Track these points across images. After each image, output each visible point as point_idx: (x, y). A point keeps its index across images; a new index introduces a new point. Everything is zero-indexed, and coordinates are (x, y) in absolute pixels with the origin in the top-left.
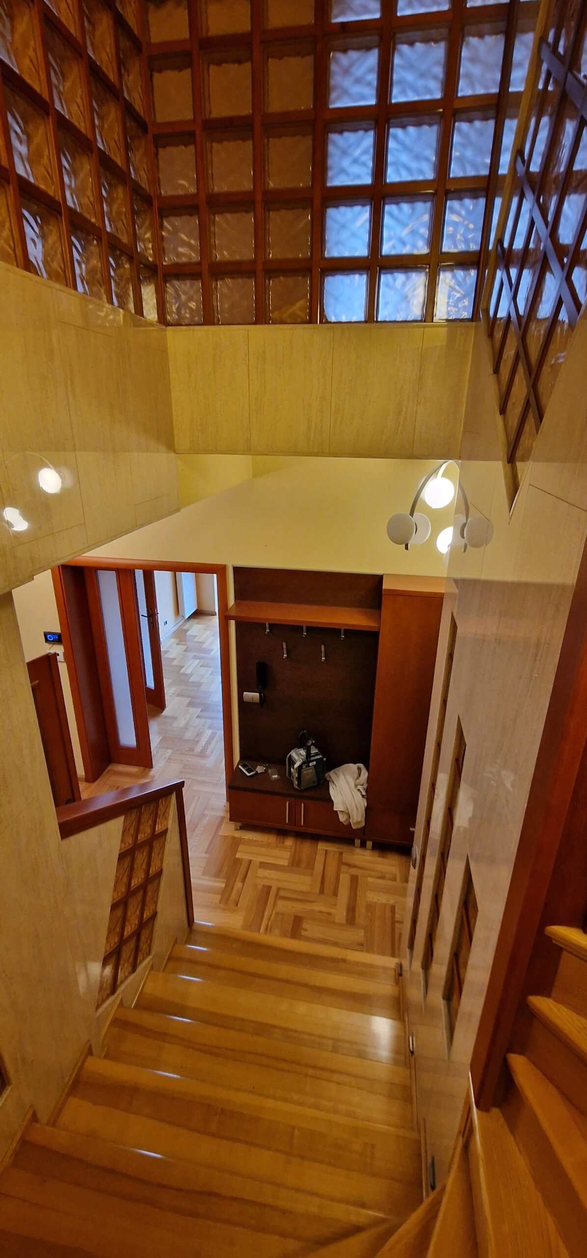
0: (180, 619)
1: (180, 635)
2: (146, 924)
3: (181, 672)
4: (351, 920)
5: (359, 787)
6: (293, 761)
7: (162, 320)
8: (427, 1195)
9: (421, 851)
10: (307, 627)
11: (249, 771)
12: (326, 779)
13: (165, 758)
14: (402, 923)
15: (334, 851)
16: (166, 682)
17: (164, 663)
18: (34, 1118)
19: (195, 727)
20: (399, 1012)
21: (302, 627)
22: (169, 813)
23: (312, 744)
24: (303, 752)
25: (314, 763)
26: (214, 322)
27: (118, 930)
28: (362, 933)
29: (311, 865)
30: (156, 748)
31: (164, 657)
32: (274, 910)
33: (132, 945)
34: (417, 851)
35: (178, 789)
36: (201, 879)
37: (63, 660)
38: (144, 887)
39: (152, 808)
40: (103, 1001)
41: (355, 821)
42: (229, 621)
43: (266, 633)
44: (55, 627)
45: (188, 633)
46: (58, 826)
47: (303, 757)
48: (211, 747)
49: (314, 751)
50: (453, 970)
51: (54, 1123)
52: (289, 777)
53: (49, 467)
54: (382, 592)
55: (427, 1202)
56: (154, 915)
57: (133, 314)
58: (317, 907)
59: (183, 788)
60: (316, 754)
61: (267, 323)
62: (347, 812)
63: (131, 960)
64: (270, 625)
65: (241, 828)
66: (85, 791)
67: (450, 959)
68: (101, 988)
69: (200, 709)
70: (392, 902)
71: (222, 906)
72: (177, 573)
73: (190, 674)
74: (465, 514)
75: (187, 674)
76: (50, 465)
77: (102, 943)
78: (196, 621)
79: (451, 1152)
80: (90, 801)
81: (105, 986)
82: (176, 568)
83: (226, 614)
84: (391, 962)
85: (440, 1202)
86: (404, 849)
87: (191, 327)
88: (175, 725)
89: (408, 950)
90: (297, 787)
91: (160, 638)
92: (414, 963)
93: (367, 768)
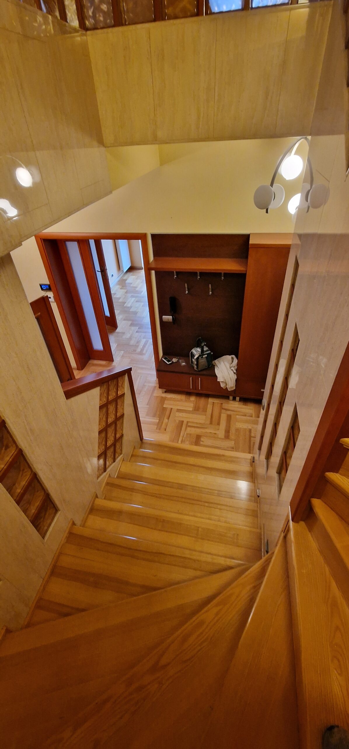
0: (121, 273)
1: (122, 283)
2: (118, 440)
3: (124, 306)
4: (227, 436)
5: (232, 368)
6: (193, 355)
7: (83, 26)
8: (264, 556)
9: (268, 401)
10: (200, 273)
11: (169, 361)
12: (213, 364)
13: (120, 356)
14: (255, 437)
15: (218, 403)
16: (116, 312)
17: (114, 301)
18: (74, 524)
19: (136, 338)
20: (252, 478)
21: (197, 273)
22: (124, 385)
23: (205, 345)
24: (199, 350)
25: (206, 356)
26: (122, 22)
27: (104, 443)
28: (233, 442)
29: (205, 410)
30: (115, 350)
31: (113, 297)
32: (186, 432)
33: (112, 449)
34: (265, 401)
35: (128, 371)
36: (145, 418)
37: (54, 301)
38: (115, 422)
39: (115, 383)
40: (100, 475)
41: (229, 387)
42: (151, 271)
43: (174, 278)
44: (46, 281)
45: (127, 282)
46: (63, 393)
47: (199, 353)
48: (145, 349)
49: (206, 349)
50: (283, 460)
51: (83, 526)
52: (191, 364)
53: (23, 168)
54: (249, 246)
55: (264, 559)
56: (122, 436)
57: (59, 19)
58: (208, 431)
59: (131, 372)
60: (207, 351)
61: (163, 19)
62: (225, 382)
63: (112, 457)
64: (176, 272)
65: (165, 392)
66: (77, 374)
67: (282, 455)
68: (99, 469)
69: (138, 328)
70: (250, 427)
71: (158, 431)
72: (116, 240)
73: (130, 307)
74: (310, 183)
75: (128, 307)
76: (23, 165)
77: (96, 450)
78: (131, 273)
79: (277, 538)
80: (80, 379)
81: (100, 468)
82: (115, 237)
83: (149, 267)
84: (249, 456)
85: (271, 558)
86: (258, 401)
87: (105, 30)
88: (124, 337)
89: (258, 451)
90: (196, 369)
91: (110, 285)
92: (261, 456)
93: (237, 358)
